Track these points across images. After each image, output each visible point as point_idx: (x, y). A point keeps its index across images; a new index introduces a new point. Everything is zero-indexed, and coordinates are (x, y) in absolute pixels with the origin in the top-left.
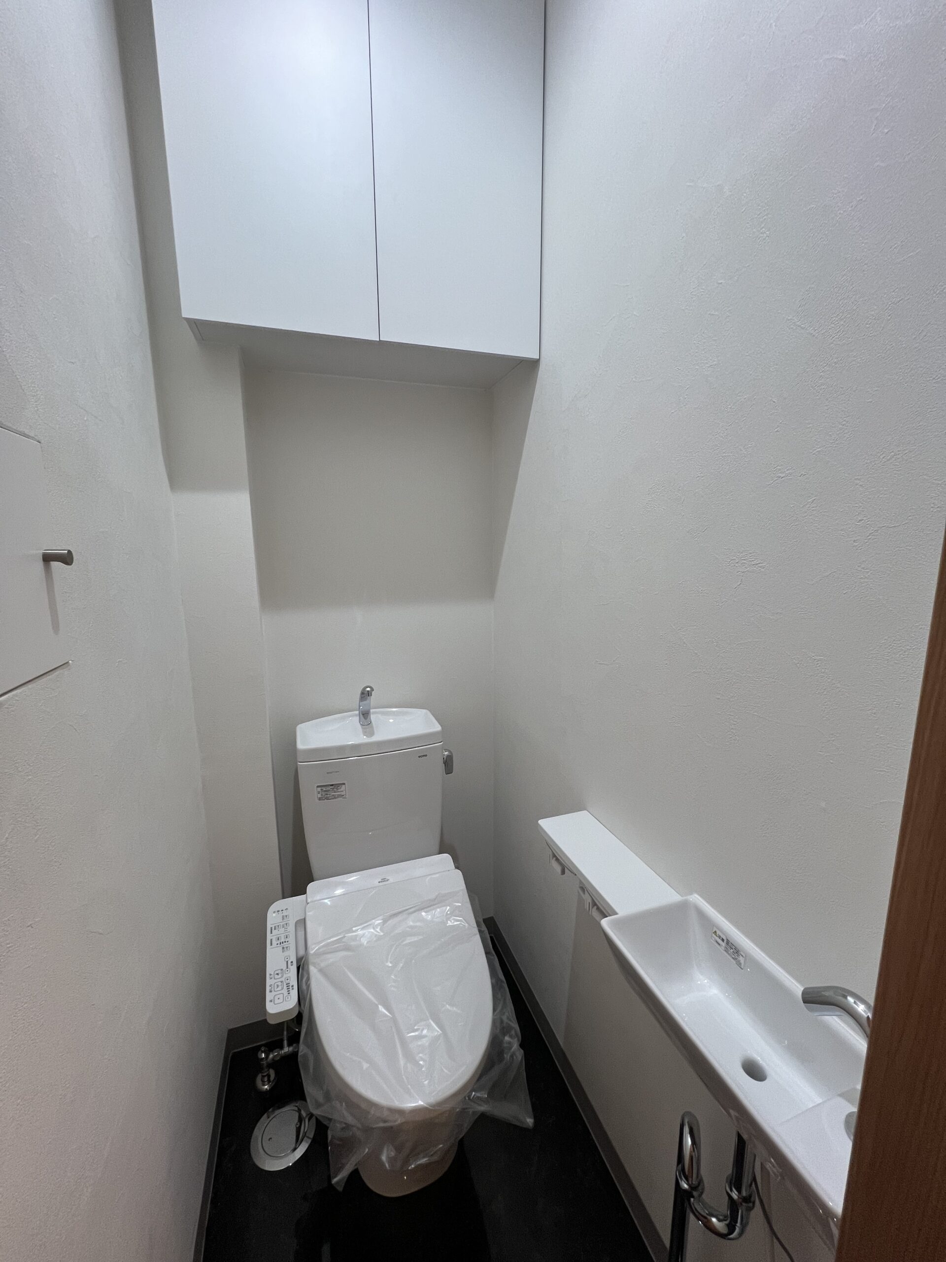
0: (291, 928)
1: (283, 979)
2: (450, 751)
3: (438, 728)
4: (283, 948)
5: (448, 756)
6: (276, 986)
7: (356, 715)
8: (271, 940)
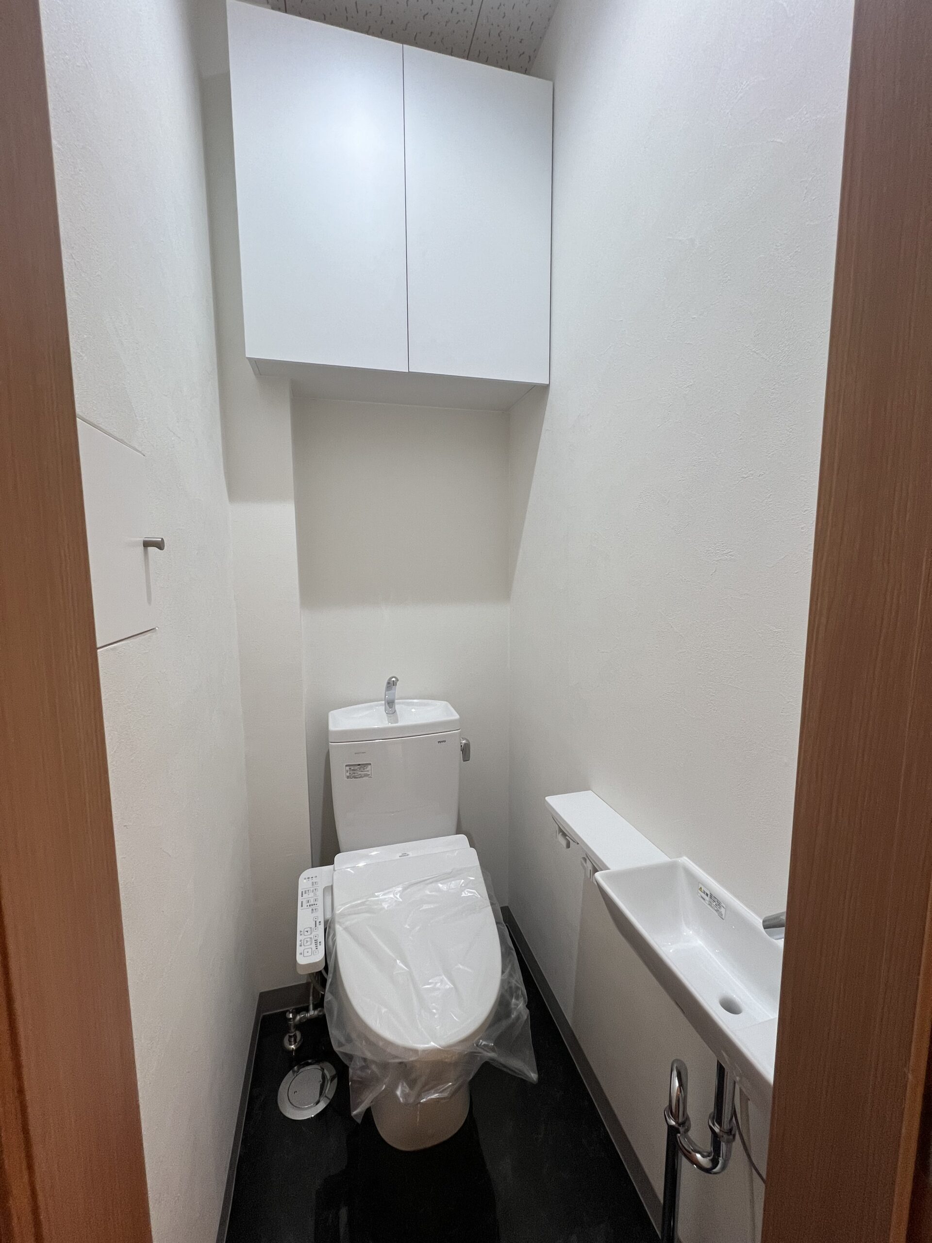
0: (320, 893)
1: (312, 936)
2: (467, 740)
3: (456, 716)
4: (312, 910)
5: (465, 744)
6: (305, 942)
7: (381, 705)
8: (302, 902)
